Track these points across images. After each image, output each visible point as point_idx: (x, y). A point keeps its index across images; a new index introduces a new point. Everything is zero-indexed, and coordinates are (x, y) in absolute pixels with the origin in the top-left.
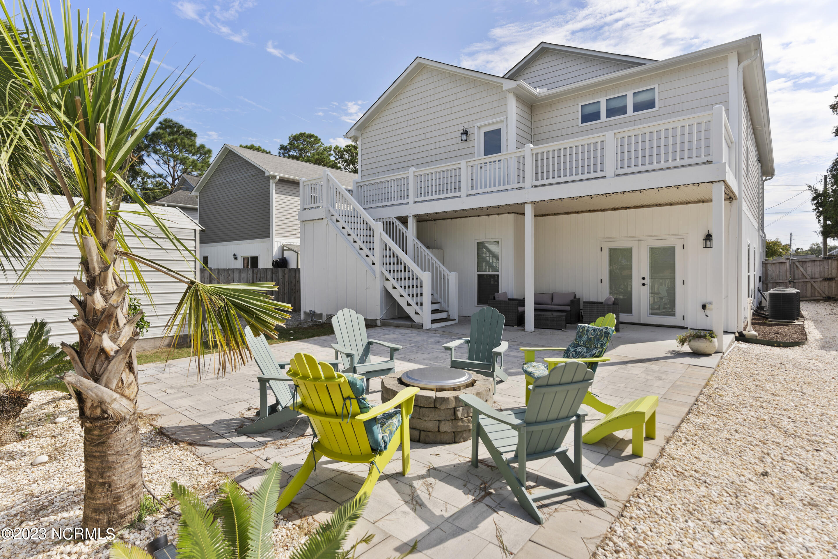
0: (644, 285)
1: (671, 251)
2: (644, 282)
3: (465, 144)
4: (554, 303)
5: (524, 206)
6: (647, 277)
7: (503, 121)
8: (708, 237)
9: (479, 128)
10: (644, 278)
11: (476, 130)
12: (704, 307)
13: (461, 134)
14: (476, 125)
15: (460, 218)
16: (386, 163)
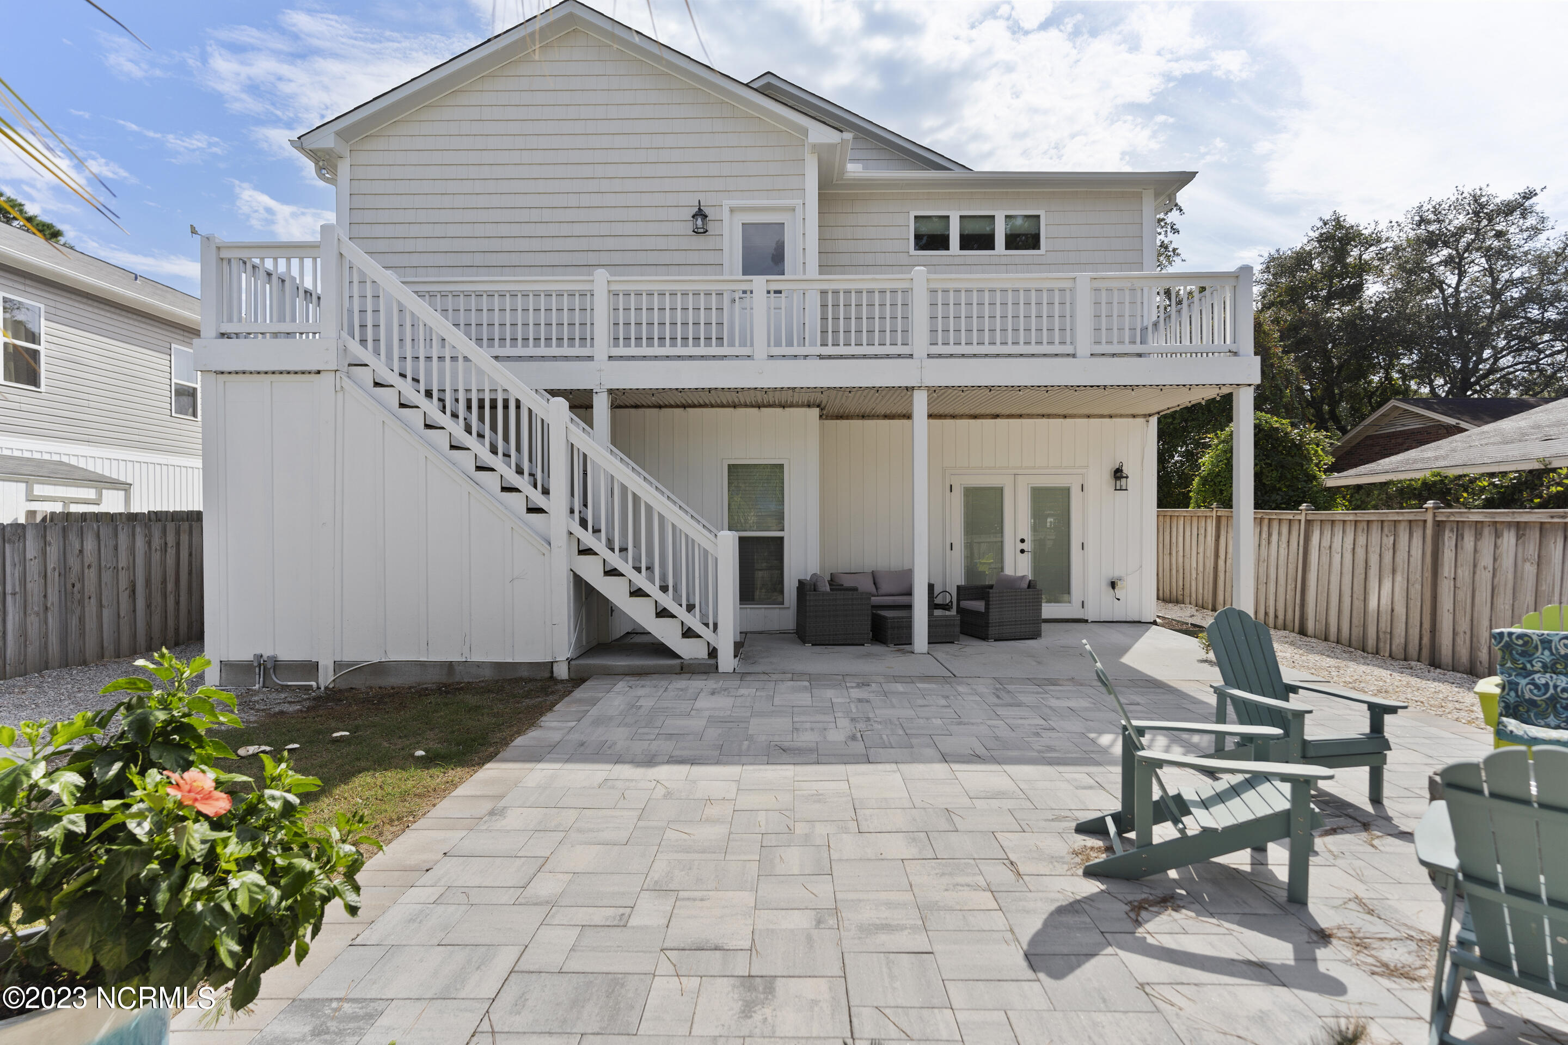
0: (1022, 551)
1: (1065, 493)
2: (1024, 546)
3: (699, 242)
4: (881, 591)
5: (912, 396)
6: (1028, 538)
7: (793, 209)
8: (1118, 474)
9: (732, 210)
10: (1023, 541)
11: (726, 215)
12: (1113, 585)
13: (693, 217)
14: (728, 203)
15: (684, 407)
16: (444, 245)
